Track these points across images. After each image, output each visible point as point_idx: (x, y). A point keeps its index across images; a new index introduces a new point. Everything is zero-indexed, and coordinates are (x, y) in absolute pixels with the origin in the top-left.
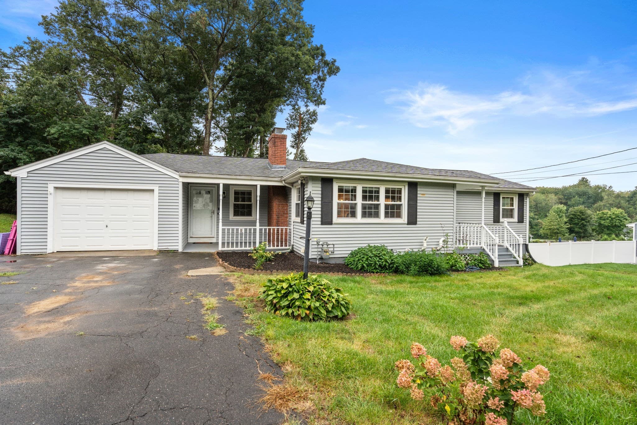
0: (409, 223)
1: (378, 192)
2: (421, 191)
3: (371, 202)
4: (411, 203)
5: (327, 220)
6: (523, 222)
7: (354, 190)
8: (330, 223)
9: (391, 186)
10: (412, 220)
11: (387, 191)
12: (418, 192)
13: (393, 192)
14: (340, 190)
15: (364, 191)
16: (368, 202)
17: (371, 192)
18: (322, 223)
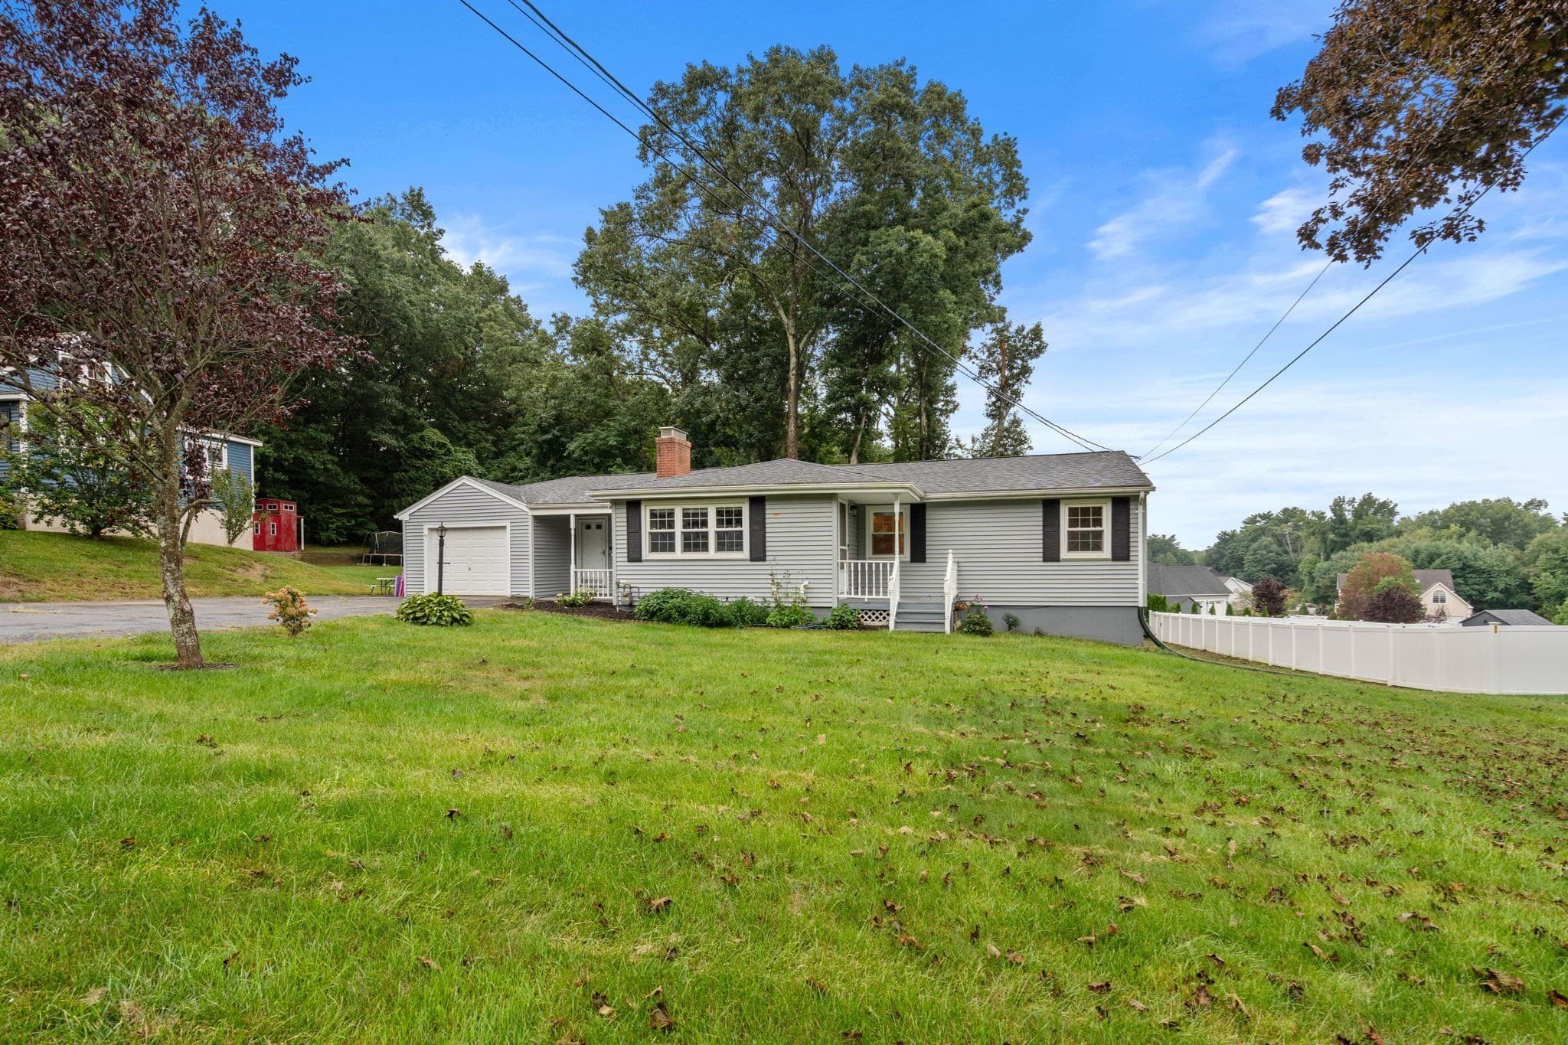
0: (752, 559)
1: (705, 515)
2: (770, 510)
3: (696, 530)
4: (755, 528)
5: (634, 556)
6: (1128, 559)
7: (671, 514)
8: (639, 560)
9: (724, 505)
10: (758, 554)
11: (719, 512)
12: (767, 512)
13: (729, 512)
14: (653, 515)
15: (686, 515)
16: (691, 530)
17: (695, 515)
18: (630, 560)
